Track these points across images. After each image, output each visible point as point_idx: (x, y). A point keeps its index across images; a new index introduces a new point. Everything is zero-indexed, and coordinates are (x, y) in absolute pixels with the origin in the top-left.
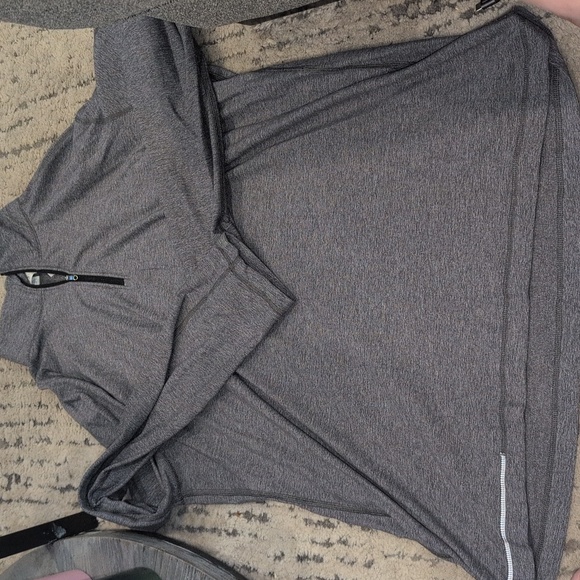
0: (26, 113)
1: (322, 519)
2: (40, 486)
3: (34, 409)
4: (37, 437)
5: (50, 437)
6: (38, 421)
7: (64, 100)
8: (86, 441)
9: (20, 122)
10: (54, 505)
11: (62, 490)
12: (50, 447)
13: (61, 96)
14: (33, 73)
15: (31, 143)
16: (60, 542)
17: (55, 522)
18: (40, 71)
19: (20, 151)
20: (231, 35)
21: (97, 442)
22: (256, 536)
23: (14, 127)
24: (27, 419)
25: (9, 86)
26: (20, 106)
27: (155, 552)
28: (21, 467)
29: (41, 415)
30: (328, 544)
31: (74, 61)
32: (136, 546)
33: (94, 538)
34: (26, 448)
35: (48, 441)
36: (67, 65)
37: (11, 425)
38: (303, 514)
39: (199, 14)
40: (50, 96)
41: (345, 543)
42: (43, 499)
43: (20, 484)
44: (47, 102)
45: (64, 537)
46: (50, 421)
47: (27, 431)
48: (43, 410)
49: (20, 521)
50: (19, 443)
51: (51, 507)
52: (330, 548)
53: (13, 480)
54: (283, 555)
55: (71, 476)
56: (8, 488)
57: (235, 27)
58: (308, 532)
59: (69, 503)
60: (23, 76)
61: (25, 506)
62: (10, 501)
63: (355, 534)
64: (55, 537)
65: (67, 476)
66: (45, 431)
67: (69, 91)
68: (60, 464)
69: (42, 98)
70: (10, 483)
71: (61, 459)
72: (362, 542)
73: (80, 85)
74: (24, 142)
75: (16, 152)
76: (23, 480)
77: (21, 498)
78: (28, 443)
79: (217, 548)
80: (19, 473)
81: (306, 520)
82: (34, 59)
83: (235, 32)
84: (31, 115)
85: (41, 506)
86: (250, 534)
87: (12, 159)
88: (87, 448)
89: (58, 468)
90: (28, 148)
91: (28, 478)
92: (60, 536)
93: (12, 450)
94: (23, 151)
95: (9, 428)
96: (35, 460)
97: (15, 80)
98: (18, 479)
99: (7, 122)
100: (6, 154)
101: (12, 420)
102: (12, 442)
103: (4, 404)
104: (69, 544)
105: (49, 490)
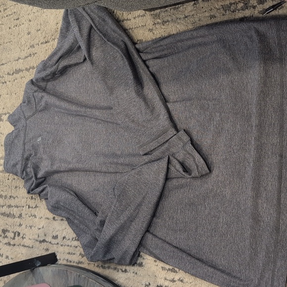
0: (33, 50)
1: (171, 268)
2: (29, 239)
3: (29, 200)
4: (30, 214)
5: (36, 214)
6: (31, 206)
8: (54, 218)
9: (31, 54)
10: (36, 249)
11: (41, 242)
12: (36, 220)
13: (51, 43)
14: (38, 30)
15: (35, 66)
16: (38, 268)
17: (36, 258)
18: (42, 30)
19: (29, 69)
20: (139, 16)
22: (136, 273)
23: (27, 57)
24: (25, 205)
25: (26, 36)
26: (31, 47)
27: (85, 278)
28: (21, 228)
30: (173, 281)
32: (75, 274)
33: (55, 268)
34: (23, 219)
35: (35, 216)
36: (55, 27)
37: (17, 207)
38: (161, 264)
39: (122, 5)
40: (46, 42)
41: (182, 281)
42: (31, 246)
43: (20, 237)
44: (44, 45)
45: (39, 266)
46: (36, 207)
47: (25, 211)
48: (33, 201)
49: (19, 255)
50: (20, 216)
51: (34, 250)
52: (175, 283)
53: (17, 235)
54: (150, 284)
55: (45, 235)
56: (14, 238)
57: (141, 12)
58: (163, 274)
59: (43, 249)
60: (33, 31)
61: (22, 248)
62: (15, 245)
63: (188, 278)
64: (35, 266)
65: (43, 235)
66: (33, 211)
67: (56, 40)
68: (40, 229)
69: (42, 43)
70: (15, 236)
71: (41, 226)
72: (191, 281)
74: (32, 65)
75: (27, 70)
76: (21, 235)
77: (20, 244)
78: (25, 217)
79: (116, 278)
80: (20, 232)
81: (162, 267)
82: (39, 24)
83: (141, 15)
84: (36, 51)
85: (29, 249)
86: (133, 272)
87: (25, 73)
88: (54, 222)
90: (33, 68)
91: (24, 234)
92: (38, 265)
93: (17, 220)
94: (31, 70)
96: (28, 226)
97: (29, 33)
98: (19, 234)
99: (24, 54)
100: (22, 71)
101: (18, 204)
102: (17, 215)
103: (14, 196)
104: (42, 270)
105: (34, 241)
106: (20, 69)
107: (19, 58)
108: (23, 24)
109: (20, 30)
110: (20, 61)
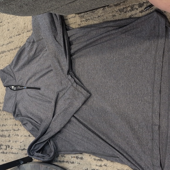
0: (11, 40)
1: (99, 158)
2: (16, 149)
3: (14, 126)
4: (15, 134)
5: (19, 134)
6: (15, 130)
7: (23, 36)
8: (29, 135)
9: (10, 42)
10: (20, 154)
11: (22, 150)
12: (19, 137)
13: (22, 35)
14: (13, 28)
15: (13, 48)
16: (22, 165)
17: (20, 159)
18: (16, 28)
19: (10, 51)
20: (72, 17)
21: (32, 136)
22: (79, 163)
23: (8, 44)
24: (12, 129)
25: (7, 32)
26: (10, 38)
27: (50, 168)
28: (10, 143)
29: (16, 128)
30: (101, 166)
31: (26, 25)
32: (44, 166)
33: (32, 164)
34: (11, 137)
35: (18, 135)
36: (24, 26)
37: (7, 131)
38: (93, 157)
39: (63, 12)
40: (19, 35)
41: (106, 166)
42: (16, 153)
43: (9, 148)
44: (18, 37)
45: (23, 164)
46: (18, 130)
47: (12, 132)
48: (16, 126)
49: (10, 159)
50: (9, 136)
52: (102, 167)
53: (8, 147)
54: (87, 169)
55: (25, 146)
56: (6, 149)
58: (95, 162)
59: (24, 154)
60: (11, 29)
61: (11, 154)
62: (7, 153)
63: (109, 163)
64: (20, 164)
65: (23, 146)
66: (17, 133)
67: (24, 33)
68: (21, 142)
69: (16, 35)
70: (6, 148)
71: (22, 141)
72: (111, 165)
73: (28, 31)
74: (11, 48)
75: (9, 51)
76: (10, 147)
77: (10, 152)
78: (12, 136)
79: (68, 167)
80: (9, 145)
81: (94, 159)
82: (14, 24)
83: (73, 16)
84: (13, 40)
85: (16, 154)
86: (78, 163)
87: (8, 53)
88: (30, 138)
89: (21, 143)
90: (12, 50)
91: (12, 146)
93: (7, 138)
94: (11, 51)
95: (6, 132)
96: (14, 141)
97: (8, 30)
98: (9, 147)
99: (6, 42)
100: (6, 52)
101: (7, 129)
102: (7, 136)
103: (5, 125)
104: (24, 166)
105: (18, 150)
106: (4, 51)
107: (3, 45)
108: (5, 25)
109: (3, 28)
110: (4, 46)
